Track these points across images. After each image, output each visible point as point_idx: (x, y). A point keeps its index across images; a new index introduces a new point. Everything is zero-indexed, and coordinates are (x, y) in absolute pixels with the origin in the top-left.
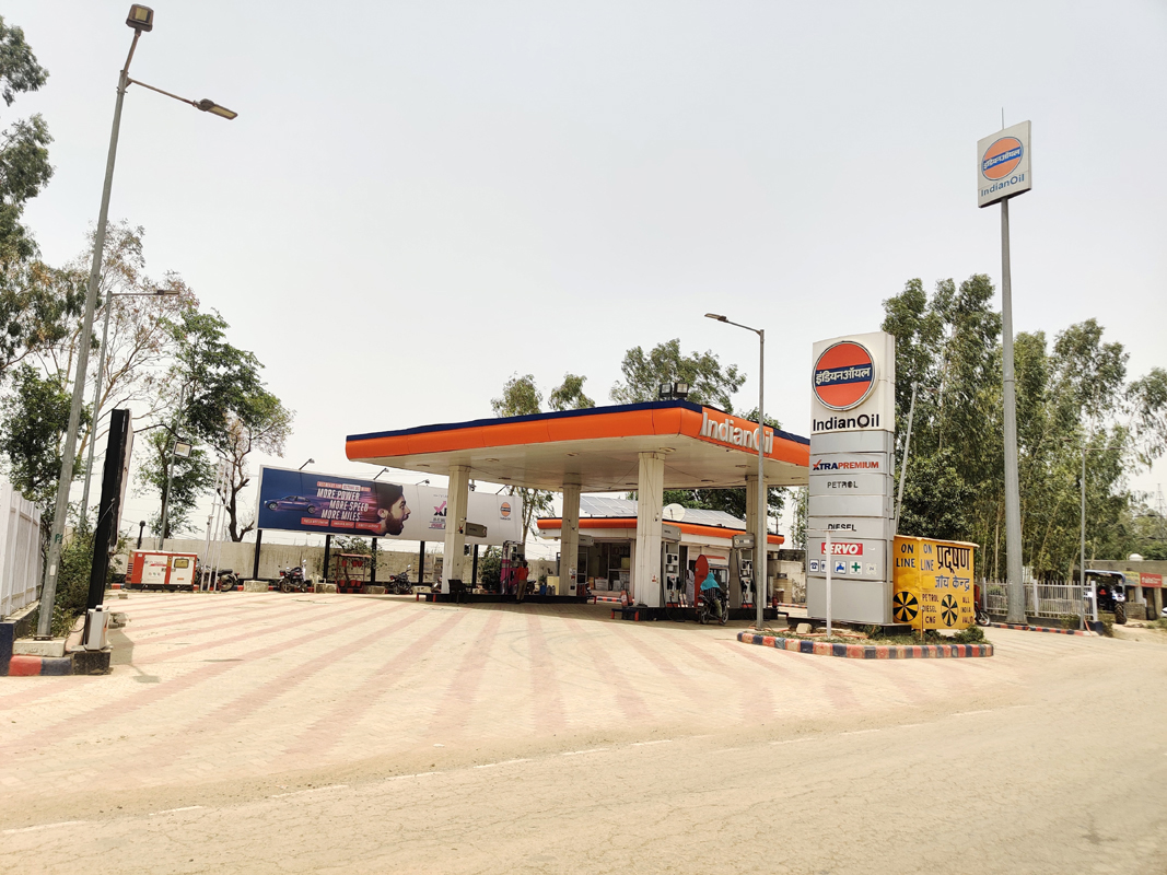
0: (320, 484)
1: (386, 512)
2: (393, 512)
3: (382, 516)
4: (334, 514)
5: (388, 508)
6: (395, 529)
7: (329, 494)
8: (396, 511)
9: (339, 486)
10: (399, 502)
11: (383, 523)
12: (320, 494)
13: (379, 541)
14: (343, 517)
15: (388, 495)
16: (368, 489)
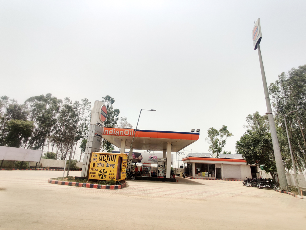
11: (137, 160)
15: (138, 155)
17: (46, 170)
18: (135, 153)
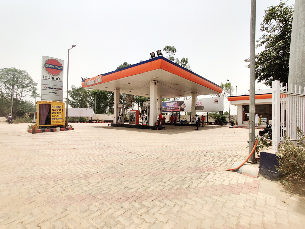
0: (167, 103)
1: (180, 107)
2: (182, 107)
3: (179, 108)
4: (170, 109)
5: (181, 106)
6: (182, 110)
7: (169, 105)
8: (182, 106)
9: (170, 103)
10: (183, 104)
11: (180, 109)
12: (167, 105)
13: (180, 113)
14: (171, 109)
15: (181, 103)
16: (176, 103)
17: (101, 122)
18: (178, 102)
